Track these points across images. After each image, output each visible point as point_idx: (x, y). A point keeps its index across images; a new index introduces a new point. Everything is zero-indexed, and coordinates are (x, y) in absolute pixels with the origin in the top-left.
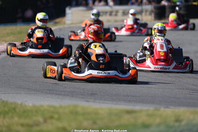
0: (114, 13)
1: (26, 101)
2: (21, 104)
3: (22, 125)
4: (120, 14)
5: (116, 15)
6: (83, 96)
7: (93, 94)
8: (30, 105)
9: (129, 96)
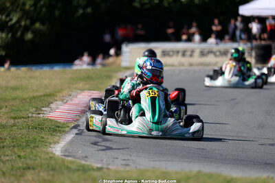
0: (188, 53)
5: (191, 56)
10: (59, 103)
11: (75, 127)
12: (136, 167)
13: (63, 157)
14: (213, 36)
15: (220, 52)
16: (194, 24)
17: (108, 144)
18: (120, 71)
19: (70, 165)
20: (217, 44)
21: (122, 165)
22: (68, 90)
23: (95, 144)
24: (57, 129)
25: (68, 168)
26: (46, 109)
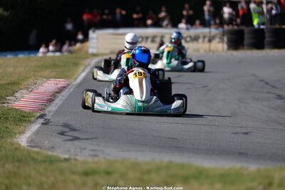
0: (158, 39)
10: (24, 91)
11: (41, 116)
12: (105, 158)
13: (29, 148)
14: (184, 21)
15: (190, 37)
16: (164, 9)
17: (75, 134)
18: (87, 58)
19: (35, 156)
20: (187, 29)
21: (90, 155)
22: (33, 77)
23: (62, 134)
24: (23, 118)
25: (34, 160)
26: (11, 98)
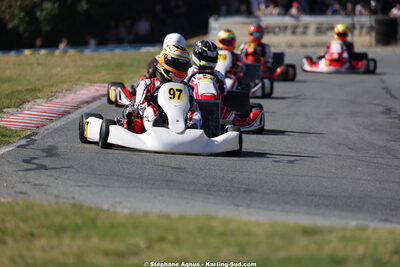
0: (300, 30)
1: (120, 203)
2: (108, 211)
3: (106, 253)
4: (312, 30)
5: (304, 33)
6: (228, 194)
7: (249, 190)
8: (126, 211)
9: (316, 196)
